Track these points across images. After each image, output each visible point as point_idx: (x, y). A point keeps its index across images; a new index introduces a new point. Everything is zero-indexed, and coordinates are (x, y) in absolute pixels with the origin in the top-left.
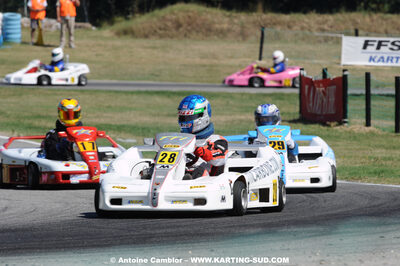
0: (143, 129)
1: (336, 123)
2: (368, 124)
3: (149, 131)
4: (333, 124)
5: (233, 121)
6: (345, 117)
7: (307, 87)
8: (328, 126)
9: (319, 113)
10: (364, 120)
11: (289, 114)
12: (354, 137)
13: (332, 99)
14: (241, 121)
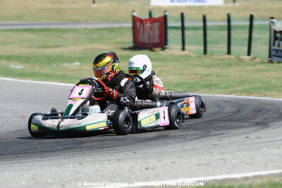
0: (26, 58)
1: (160, 49)
2: (183, 49)
3: (30, 59)
4: (158, 50)
5: (87, 50)
6: (166, 44)
7: (138, 24)
8: (154, 51)
9: (147, 42)
10: (181, 46)
11: (124, 43)
12: (176, 59)
13: (157, 32)
14: (92, 49)
